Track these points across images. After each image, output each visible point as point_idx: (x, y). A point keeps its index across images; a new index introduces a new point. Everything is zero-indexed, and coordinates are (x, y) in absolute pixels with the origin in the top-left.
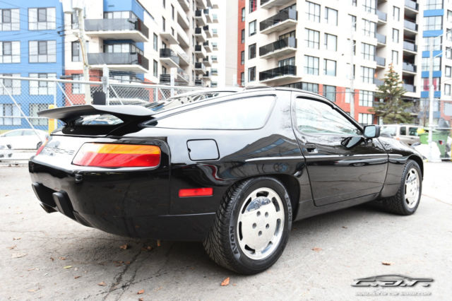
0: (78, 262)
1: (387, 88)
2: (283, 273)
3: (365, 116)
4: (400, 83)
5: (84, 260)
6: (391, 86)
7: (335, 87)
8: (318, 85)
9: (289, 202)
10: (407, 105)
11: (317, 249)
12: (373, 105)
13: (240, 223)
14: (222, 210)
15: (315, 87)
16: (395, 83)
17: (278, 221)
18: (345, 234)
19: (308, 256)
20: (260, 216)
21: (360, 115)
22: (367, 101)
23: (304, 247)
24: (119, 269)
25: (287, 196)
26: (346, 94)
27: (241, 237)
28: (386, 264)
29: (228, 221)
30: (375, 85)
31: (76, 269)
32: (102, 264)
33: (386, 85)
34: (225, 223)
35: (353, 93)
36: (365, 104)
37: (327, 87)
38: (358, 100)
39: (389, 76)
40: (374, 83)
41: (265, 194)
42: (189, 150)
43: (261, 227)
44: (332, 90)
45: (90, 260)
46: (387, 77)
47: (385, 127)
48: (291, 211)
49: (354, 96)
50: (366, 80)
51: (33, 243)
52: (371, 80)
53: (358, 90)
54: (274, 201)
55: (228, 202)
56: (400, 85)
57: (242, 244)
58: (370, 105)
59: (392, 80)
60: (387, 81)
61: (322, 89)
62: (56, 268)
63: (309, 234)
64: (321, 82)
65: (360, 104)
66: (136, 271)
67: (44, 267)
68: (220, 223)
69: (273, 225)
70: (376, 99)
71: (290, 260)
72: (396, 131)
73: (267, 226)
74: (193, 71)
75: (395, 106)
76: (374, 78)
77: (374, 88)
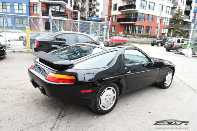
0: (46, 105)
1: (176, 17)
2: (114, 114)
3: (165, 30)
4: (183, 15)
5: (48, 105)
6: (178, 16)
7: (153, 15)
8: (145, 14)
9: (118, 91)
10: (184, 26)
11: (128, 104)
12: (169, 24)
13: (101, 99)
14: (95, 96)
15: (144, 15)
16: (180, 15)
17: (114, 97)
18: (139, 97)
19: (124, 107)
20: (108, 96)
21: (163, 29)
22: (167, 23)
23: (123, 103)
24: (60, 109)
25: (118, 88)
26: (157, 20)
27: (101, 103)
28: (149, 112)
29: (97, 99)
30: (171, 15)
31: (46, 108)
32: (54, 107)
33: (176, 16)
34: (95, 99)
35: (160, 19)
36: (166, 24)
37: (149, 15)
38: (163, 22)
39: (178, 12)
40: (171, 14)
41: (110, 89)
42: (85, 78)
43: (108, 99)
44: (151, 16)
45: (50, 105)
46: (177, 12)
47: (171, 39)
48: (119, 94)
49: (161, 21)
50: (167, 12)
51: (29, 95)
52: (170, 13)
53: (163, 17)
54: (113, 90)
55: (97, 93)
56: (182, 17)
57: (101, 105)
58: (168, 24)
59: (179, 14)
60: (177, 14)
61: (146, 16)
62: (39, 108)
63: (126, 97)
64: (147, 13)
65: (163, 24)
66: (66, 111)
67: (35, 107)
68: (94, 100)
69: (112, 98)
70: (171, 22)
71: (117, 109)
72: (175, 41)
73: (110, 99)
74: (88, 12)
75: (179, 26)
76: (171, 12)
77: (171, 17)
